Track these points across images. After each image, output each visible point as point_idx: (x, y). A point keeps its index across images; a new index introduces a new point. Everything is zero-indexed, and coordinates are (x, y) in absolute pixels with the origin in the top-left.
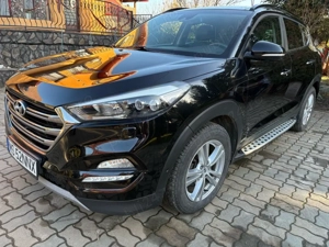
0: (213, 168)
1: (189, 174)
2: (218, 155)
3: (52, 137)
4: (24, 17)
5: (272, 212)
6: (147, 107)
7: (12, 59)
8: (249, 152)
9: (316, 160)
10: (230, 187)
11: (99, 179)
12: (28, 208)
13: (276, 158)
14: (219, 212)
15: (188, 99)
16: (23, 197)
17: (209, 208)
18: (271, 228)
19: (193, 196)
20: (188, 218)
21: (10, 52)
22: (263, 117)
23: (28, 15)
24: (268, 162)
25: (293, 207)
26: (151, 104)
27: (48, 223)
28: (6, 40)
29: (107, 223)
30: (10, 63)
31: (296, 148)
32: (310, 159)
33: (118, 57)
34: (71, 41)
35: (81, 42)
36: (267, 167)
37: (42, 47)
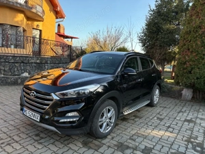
0: (110, 119)
1: (100, 120)
2: (112, 113)
3: (48, 105)
4: (10, 47)
5: (135, 137)
6: (84, 93)
7: (4, 70)
8: (126, 113)
9: (158, 118)
10: (118, 129)
11: (66, 120)
12: (30, 139)
13: (140, 118)
14: (113, 138)
15: (100, 90)
16: (27, 134)
17: (109, 137)
18: (133, 143)
19: (102, 130)
20: (100, 140)
21: (4, 67)
22: (135, 97)
23: (13, 46)
24: (137, 119)
25: (143, 135)
26: (86, 92)
27: (41, 143)
28: (2, 60)
29: (66, 142)
30: (3, 73)
31: (150, 114)
32: (156, 118)
33: (63, 74)
34: (38, 61)
35: (44, 62)
36: (136, 121)
37: (22, 64)
